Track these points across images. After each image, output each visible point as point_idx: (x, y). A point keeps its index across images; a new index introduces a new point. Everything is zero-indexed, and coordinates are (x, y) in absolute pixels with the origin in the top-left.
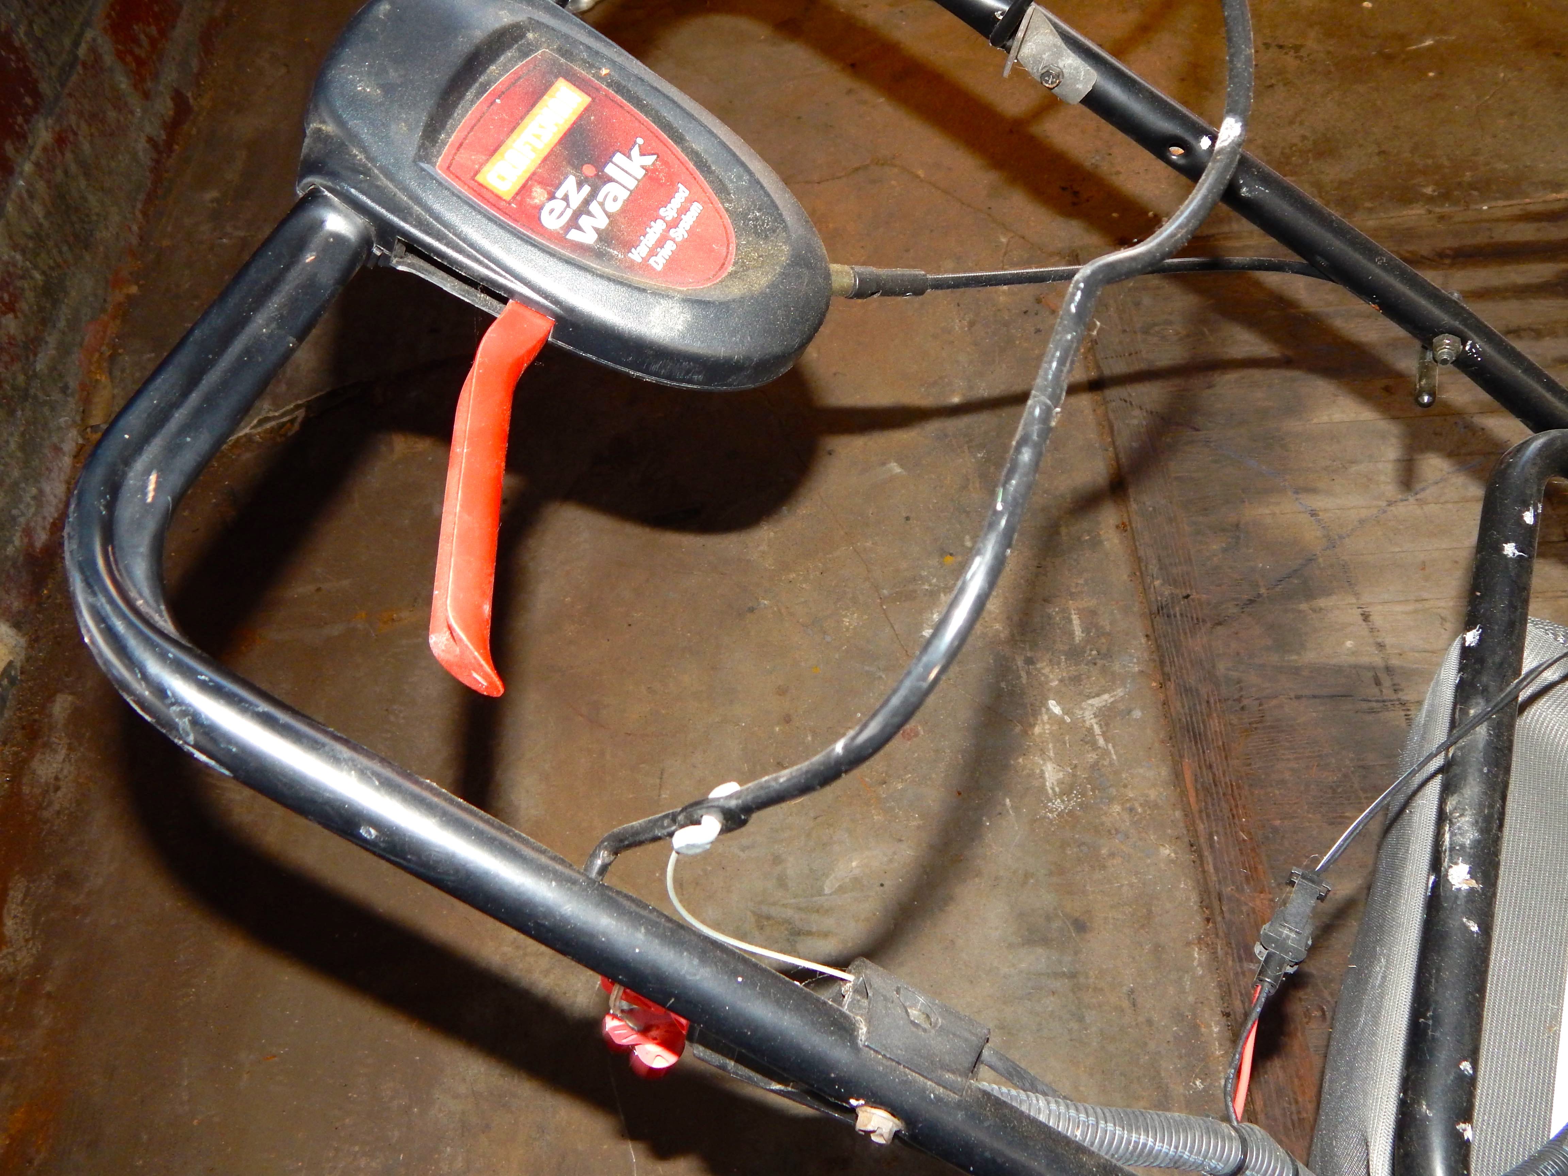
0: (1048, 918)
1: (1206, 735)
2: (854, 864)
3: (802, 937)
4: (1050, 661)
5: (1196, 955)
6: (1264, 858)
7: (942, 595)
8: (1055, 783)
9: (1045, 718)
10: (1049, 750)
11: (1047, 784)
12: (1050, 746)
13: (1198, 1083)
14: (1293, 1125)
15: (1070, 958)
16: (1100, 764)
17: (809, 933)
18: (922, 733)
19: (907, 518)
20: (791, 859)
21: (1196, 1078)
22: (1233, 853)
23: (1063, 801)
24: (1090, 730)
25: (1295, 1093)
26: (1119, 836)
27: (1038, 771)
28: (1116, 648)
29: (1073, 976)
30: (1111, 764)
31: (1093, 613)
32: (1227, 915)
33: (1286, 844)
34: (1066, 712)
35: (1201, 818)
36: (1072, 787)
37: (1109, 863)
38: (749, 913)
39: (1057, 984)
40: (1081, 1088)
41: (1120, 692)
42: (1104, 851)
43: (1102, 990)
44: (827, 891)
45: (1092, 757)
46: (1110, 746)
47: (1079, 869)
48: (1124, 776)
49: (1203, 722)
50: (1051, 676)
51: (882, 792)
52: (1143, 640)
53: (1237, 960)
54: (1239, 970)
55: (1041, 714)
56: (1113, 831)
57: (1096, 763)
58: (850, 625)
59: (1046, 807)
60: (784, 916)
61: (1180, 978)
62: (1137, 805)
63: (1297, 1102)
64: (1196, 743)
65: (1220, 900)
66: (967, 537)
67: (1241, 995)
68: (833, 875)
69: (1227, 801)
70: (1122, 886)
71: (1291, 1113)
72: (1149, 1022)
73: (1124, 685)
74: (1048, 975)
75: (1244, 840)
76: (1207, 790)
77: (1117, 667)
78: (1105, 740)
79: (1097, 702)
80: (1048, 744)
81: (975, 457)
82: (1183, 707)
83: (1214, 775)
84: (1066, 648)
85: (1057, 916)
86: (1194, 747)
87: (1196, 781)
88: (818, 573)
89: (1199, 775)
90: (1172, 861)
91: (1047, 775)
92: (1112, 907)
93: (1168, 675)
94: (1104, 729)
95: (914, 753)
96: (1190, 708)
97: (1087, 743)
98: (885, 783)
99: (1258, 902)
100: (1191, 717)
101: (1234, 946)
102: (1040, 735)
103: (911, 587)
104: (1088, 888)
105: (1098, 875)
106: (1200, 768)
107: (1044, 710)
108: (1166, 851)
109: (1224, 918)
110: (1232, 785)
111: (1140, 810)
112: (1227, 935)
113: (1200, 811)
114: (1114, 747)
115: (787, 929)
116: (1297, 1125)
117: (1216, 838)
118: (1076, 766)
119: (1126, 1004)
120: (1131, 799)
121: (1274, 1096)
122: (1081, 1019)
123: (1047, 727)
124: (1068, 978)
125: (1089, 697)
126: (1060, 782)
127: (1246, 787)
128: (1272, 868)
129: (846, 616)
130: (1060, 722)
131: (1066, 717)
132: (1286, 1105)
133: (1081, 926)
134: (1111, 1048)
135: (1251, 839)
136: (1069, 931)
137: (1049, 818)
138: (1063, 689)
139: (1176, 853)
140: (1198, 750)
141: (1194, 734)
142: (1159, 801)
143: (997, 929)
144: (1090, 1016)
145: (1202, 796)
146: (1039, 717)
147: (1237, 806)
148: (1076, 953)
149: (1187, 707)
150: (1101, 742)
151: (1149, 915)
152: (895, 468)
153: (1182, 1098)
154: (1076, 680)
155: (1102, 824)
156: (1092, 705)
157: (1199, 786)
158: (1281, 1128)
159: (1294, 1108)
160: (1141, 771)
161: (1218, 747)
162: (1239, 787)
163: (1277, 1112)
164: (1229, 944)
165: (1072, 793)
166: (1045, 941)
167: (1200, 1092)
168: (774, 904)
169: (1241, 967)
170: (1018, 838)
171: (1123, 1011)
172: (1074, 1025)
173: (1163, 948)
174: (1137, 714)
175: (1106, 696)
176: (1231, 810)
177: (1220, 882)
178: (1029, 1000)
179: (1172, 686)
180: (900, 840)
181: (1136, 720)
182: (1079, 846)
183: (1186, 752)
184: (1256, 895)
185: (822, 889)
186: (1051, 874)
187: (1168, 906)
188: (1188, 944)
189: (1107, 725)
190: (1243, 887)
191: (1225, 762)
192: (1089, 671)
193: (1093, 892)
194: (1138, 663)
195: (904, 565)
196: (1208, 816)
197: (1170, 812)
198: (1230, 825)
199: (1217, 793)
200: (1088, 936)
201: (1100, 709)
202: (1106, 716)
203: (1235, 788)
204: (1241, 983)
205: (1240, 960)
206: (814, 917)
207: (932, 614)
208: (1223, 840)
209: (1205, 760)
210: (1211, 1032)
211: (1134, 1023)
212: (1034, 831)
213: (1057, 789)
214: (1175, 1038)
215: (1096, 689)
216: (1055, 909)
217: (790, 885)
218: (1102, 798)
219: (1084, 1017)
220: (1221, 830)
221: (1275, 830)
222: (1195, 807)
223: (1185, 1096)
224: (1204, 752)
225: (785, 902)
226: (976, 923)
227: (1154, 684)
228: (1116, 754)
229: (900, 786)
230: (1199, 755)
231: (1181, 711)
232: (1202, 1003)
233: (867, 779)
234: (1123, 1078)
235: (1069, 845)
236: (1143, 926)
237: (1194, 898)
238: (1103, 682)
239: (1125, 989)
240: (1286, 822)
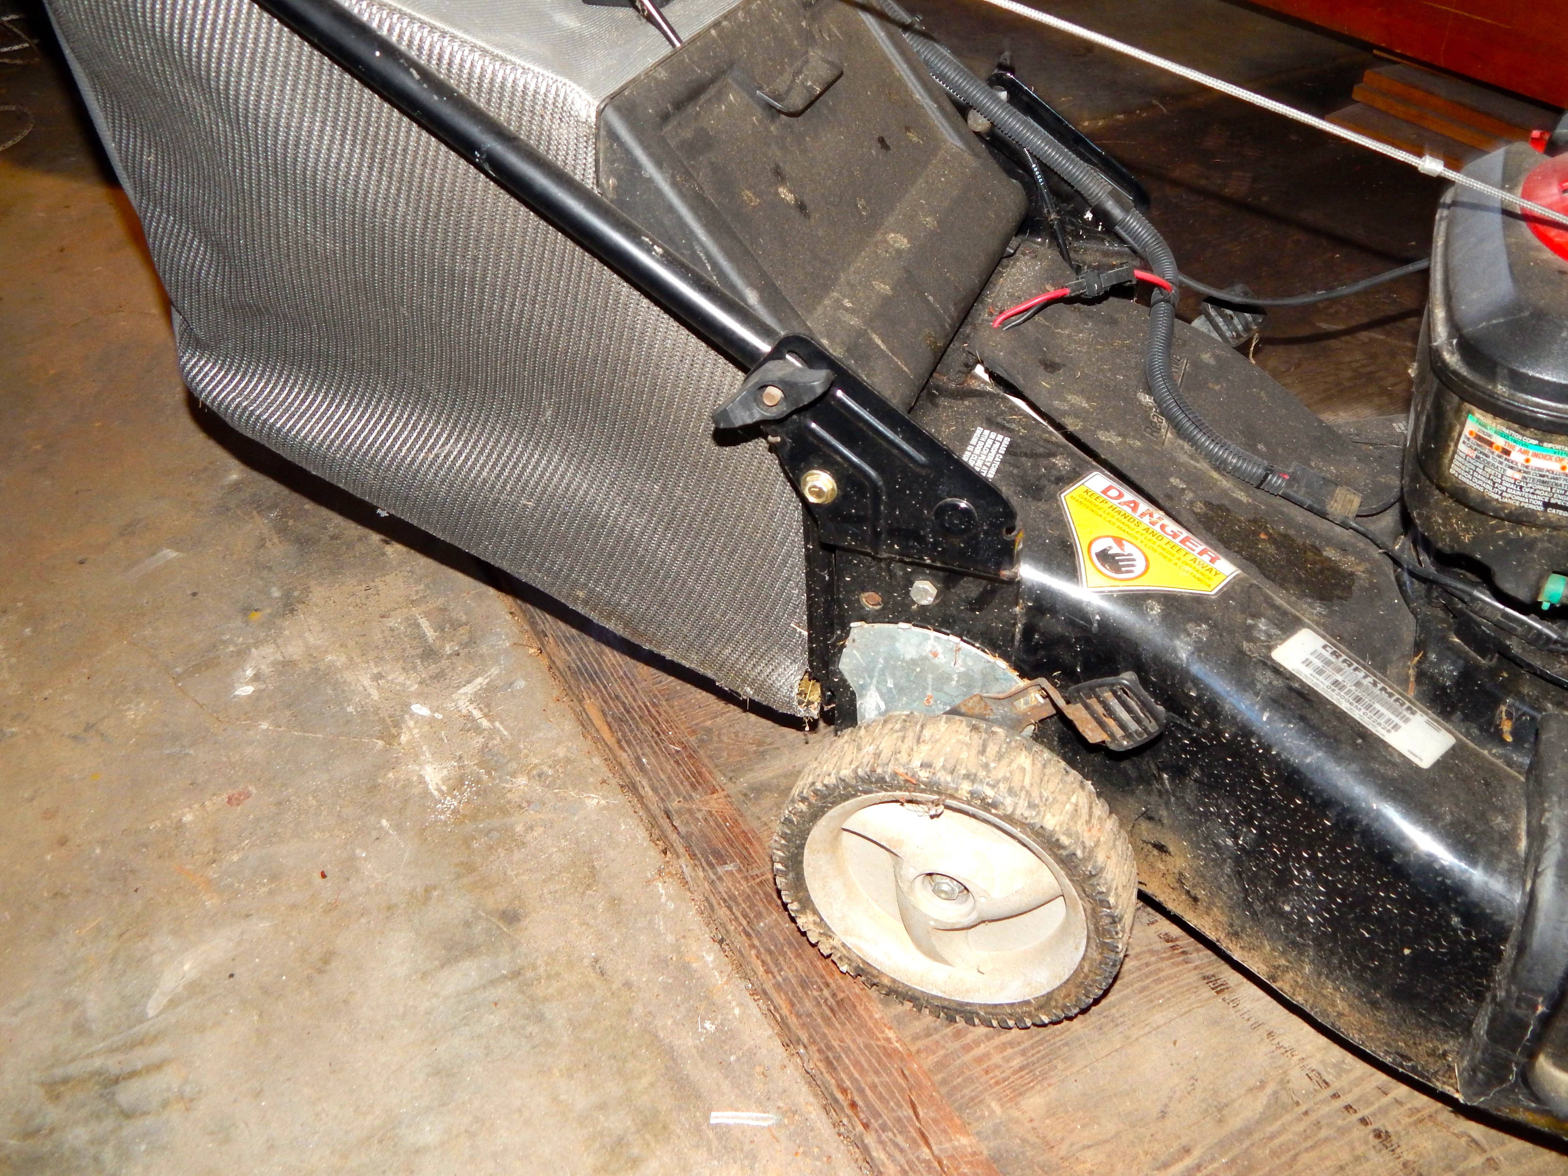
0: (467, 924)
1: (602, 671)
2: (186, 967)
3: (122, 1084)
4: (403, 669)
5: (662, 891)
6: (706, 761)
7: (253, 650)
8: (440, 783)
9: (411, 724)
10: (423, 754)
11: (430, 787)
12: (425, 748)
13: (708, 1025)
14: (832, 1010)
15: (507, 957)
16: (490, 745)
17: (133, 1074)
18: (254, 791)
19: (194, 594)
20: (92, 997)
21: (703, 1020)
22: (669, 767)
23: (455, 797)
24: (469, 717)
25: (822, 977)
26: (532, 806)
27: (415, 778)
28: (479, 633)
29: (516, 974)
30: (503, 740)
31: (443, 610)
32: (682, 829)
33: (725, 739)
34: (434, 710)
35: (622, 748)
36: (461, 781)
37: (529, 837)
38: (35, 1087)
39: (498, 992)
40: (563, 1097)
41: (494, 671)
42: (519, 828)
43: (558, 974)
44: (151, 1013)
45: (478, 741)
46: (497, 724)
47: (492, 858)
48: (522, 746)
49: (596, 660)
50: (408, 683)
51: (212, 872)
52: (509, 617)
53: (707, 868)
54: (714, 877)
55: (405, 722)
56: (525, 805)
57: (486, 745)
58: (137, 716)
59: (434, 810)
60: (89, 1069)
61: (650, 922)
62: (545, 768)
63: (827, 985)
64: (594, 681)
65: (668, 817)
66: (274, 589)
67: (725, 901)
68: (158, 991)
69: (647, 722)
70: (551, 855)
71: (826, 1000)
72: (628, 985)
73: (497, 662)
74: (484, 987)
75: (677, 752)
76: (620, 720)
77: (484, 649)
78: (489, 720)
79: (469, 689)
80: (421, 747)
81: (268, 518)
82: (569, 654)
83: (623, 703)
84: (420, 651)
85: (479, 918)
86: (593, 687)
87: (605, 714)
88: (84, 679)
89: (606, 709)
90: (604, 808)
91: (427, 778)
92: (544, 881)
93: (543, 631)
94: (486, 710)
95: (248, 816)
96: (577, 654)
97: (468, 731)
98: (214, 861)
99: (713, 803)
100: (581, 660)
101: (699, 856)
102: (409, 742)
103: (211, 655)
104: (509, 872)
105: (517, 856)
106: (605, 702)
107: (407, 717)
108: (593, 801)
109: (679, 833)
110: (646, 706)
111: (550, 772)
112: (688, 848)
113: (619, 742)
114: (502, 723)
115: (97, 1083)
116: (836, 1008)
117: (644, 760)
118: (460, 757)
119: (592, 977)
120: (536, 765)
121: (799, 990)
122: (540, 1019)
123: (416, 731)
124: (511, 979)
125: (458, 688)
126: (445, 780)
127: (664, 703)
128: (717, 766)
129: (129, 709)
130: (431, 722)
131: (436, 715)
132: (816, 993)
133: (511, 917)
134: (588, 1034)
135: (685, 748)
136: (499, 928)
137: (441, 820)
138: (426, 690)
139: (604, 797)
140: (597, 686)
141: (590, 676)
142: (569, 755)
143: (403, 962)
144: (550, 1010)
145: (615, 726)
146: (403, 726)
147: (658, 723)
148: (513, 948)
149: (573, 653)
150: (485, 723)
151: (593, 872)
152: (171, 554)
153: (694, 1051)
154: (440, 676)
155: (509, 802)
156: (465, 694)
157: (609, 719)
158: (819, 1020)
159: (826, 993)
160: (541, 734)
161: (621, 678)
162: (654, 705)
163: (809, 1005)
164: (693, 856)
165: (463, 785)
166: (471, 951)
167: (714, 1034)
168: (73, 1060)
169: (715, 874)
170: (407, 855)
171: (590, 987)
172: (532, 1028)
173: (620, 899)
174: (521, 684)
175: (480, 680)
176: (653, 729)
177: (662, 800)
178: (465, 1025)
179: (551, 640)
180: (248, 916)
181: (522, 690)
182: (487, 835)
183: (585, 694)
184: (707, 797)
185: (143, 1014)
186: (459, 876)
187: (612, 854)
188: (648, 882)
189: (488, 706)
190: (691, 796)
191: (631, 688)
192: (452, 663)
193: (517, 875)
194: (508, 638)
195: (198, 637)
196: (629, 743)
197: (586, 762)
198: (656, 743)
199: (633, 719)
200: (524, 923)
201: (476, 693)
202: (484, 699)
203: (651, 708)
204: (721, 889)
205: (712, 866)
206: (139, 1051)
207: (244, 671)
208: (653, 760)
209: (609, 694)
210: (706, 964)
211: (609, 994)
212: (426, 839)
213: (444, 788)
214: (665, 988)
215: (465, 677)
216: (474, 911)
217: (94, 1027)
218: (500, 778)
219: (543, 1014)
220: (648, 750)
221: (709, 731)
222: (612, 741)
223: (696, 1047)
224: (605, 687)
225: (90, 1051)
226: (374, 969)
227: (532, 651)
228: (505, 729)
229: (235, 858)
230: (601, 691)
231: (568, 658)
232: (684, 937)
233: (188, 867)
234: (613, 1061)
235: (473, 838)
236: (589, 886)
237: (641, 834)
238: (472, 668)
239: (586, 961)
240: (718, 720)
